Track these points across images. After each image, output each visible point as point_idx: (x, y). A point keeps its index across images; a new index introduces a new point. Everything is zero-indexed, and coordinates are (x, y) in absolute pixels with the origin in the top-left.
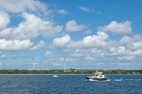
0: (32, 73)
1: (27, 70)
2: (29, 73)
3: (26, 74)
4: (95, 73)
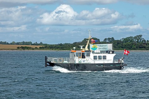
4: (81, 48)
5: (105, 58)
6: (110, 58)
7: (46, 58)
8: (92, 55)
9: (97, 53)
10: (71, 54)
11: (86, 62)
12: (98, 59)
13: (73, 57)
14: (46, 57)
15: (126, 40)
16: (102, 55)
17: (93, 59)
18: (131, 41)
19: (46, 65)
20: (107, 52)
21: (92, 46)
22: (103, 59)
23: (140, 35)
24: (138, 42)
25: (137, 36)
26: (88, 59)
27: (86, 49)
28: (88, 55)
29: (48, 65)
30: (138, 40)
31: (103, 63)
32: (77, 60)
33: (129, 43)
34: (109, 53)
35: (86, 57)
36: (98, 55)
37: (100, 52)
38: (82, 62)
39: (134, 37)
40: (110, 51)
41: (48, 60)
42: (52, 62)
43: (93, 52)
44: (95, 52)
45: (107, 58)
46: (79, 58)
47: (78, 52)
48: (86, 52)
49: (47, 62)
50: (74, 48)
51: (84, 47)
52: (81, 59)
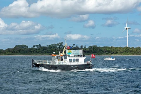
0: (121, 53)
1: (113, 47)
2: (116, 53)
3: (112, 54)
4: (60, 53)
5: (78, 60)
6: (82, 61)
7: (33, 61)
8: (68, 58)
9: (71, 57)
10: (53, 58)
11: (64, 64)
12: (72, 62)
13: (54, 60)
14: (32, 59)
15: (51, 47)
16: (76, 58)
17: (69, 61)
18: (54, 47)
19: (33, 66)
20: (78, 56)
21: (67, 51)
22: (77, 61)
23: (61, 43)
24: (60, 48)
25: (59, 43)
26: (65, 61)
27: (63, 53)
28: (65, 58)
29: (34, 66)
30: (60, 47)
31: (77, 64)
32: (57, 62)
33: (53, 48)
34: (81, 57)
35: (64, 59)
36: (72, 58)
37: (74, 56)
38: (61, 64)
39: (56, 44)
40: (82, 55)
41: (34, 62)
42: (38, 64)
43: (69, 56)
44: (70, 55)
45: (80, 61)
46: (58, 60)
47: (57, 55)
48: (64, 56)
49: (34, 64)
50: (54, 53)
51: (61, 52)
52: (60, 61)
